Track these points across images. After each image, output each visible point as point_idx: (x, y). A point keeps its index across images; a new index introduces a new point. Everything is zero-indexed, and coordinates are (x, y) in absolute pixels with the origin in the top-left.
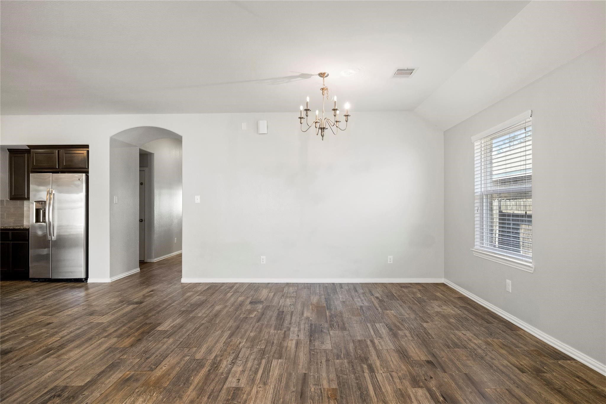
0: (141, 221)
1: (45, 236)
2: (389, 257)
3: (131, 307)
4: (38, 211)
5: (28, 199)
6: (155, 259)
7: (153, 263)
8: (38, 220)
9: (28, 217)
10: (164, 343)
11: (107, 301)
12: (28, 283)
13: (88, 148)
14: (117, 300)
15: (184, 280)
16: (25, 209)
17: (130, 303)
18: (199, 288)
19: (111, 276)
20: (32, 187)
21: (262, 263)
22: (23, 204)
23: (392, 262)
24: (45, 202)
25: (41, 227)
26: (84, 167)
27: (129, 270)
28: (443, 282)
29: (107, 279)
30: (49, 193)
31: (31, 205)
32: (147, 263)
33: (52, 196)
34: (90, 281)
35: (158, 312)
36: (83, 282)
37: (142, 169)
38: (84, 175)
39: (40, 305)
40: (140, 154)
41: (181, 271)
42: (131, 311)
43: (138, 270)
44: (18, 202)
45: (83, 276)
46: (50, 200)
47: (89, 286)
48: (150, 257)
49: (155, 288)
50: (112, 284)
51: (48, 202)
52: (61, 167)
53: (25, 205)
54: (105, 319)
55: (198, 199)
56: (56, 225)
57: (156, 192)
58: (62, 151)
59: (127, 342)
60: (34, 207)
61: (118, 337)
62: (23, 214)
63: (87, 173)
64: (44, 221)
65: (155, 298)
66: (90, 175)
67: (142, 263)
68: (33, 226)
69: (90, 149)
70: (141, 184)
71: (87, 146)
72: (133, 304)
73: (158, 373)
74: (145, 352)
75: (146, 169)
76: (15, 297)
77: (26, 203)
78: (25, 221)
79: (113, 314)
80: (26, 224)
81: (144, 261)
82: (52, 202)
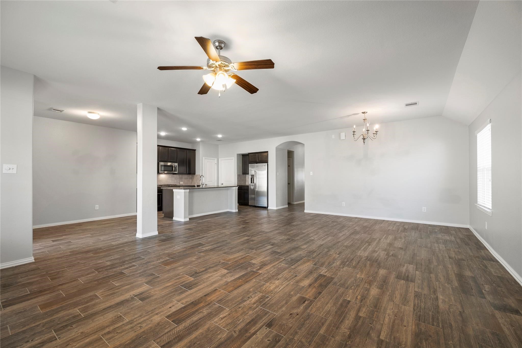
0: (289, 184)
1: (254, 189)
2: (423, 208)
3: (283, 217)
4: (251, 178)
5: (248, 174)
6: (295, 203)
7: (294, 204)
8: (251, 183)
9: (248, 181)
10: (293, 227)
11: (274, 215)
12: (248, 207)
13: (268, 152)
14: (278, 215)
15: (306, 211)
16: (247, 178)
17: (282, 216)
18: (311, 215)
19: (277, 207)
20: (249, 168)
21: (343, 206)
22: (246, 176)
23: (425, 211)
24: (254, 175)
25: (253, 185)
26: (266, 160)
27: (283, 205)
28: (468, 228)
29: (275, 208)
30: (255, 172)
31: (249, 176)
32: (291, 204)
33: (256, 173)
34: (269, 208)
35: (293, 220)
36: (266, 208)
37: (289, 159)
38: (267, 164)
39: (254, 213)
40: (288, 152)
41: (304, 208)
42: (283, 218)
43: (287, 206)
44: (245, 175)
45: (266, 206)
46: (255, 174)
47: (269, 210)
48: (293, 202)
49: (293, 213)
50: (277, 210)
51: (255, 175)
52: (259, 161)
53: (247, 176)
54: (274, 219)
55: (311, 173)
56: (257, 184)
57: (295, 170)
58: (259, 154)
59: (281, 225)
60: (250, 177)
61: (278, 224)
62: (246, 180)
63: (267, 163)
64: (253, 183)
65: (293, 216)
66: (269, 164)
67: (289, 204)
68: (250, 184)
69: (269, 153)
70: (289, 166)
71: (267, 152)
72: (284, 216)
73: (289, 233)
74: (287, 228)
75: (291, 159)
76: (246, 210)
77: (247, 175)
78: (247, 183)
79: (277, 218)
80: (247, 184)
81: (290, 203)
82: (256, 175)
